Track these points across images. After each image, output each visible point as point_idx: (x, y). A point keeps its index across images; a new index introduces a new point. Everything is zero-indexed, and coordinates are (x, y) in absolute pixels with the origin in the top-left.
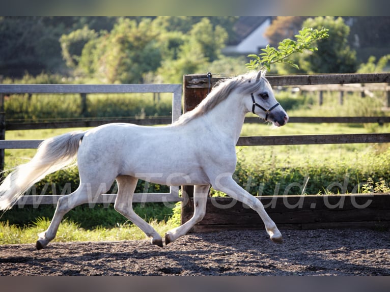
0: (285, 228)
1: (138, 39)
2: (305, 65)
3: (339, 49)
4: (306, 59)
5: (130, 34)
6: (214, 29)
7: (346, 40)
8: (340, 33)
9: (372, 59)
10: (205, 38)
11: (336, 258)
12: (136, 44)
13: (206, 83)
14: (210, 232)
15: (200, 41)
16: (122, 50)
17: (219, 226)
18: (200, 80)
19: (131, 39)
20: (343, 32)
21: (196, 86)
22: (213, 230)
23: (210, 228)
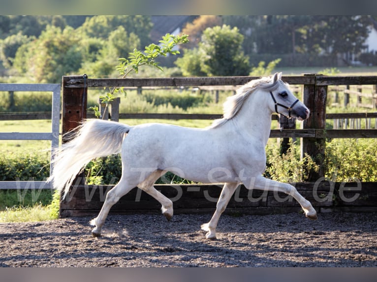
0: (152, 213)
1: (62, 43)
2: (205, 68)
3: (234, 55)
4: (206, 63)
5: (55, 40)
6: (128, 36)
7: (240, 47)
8: (236, 41)
9: (262, 63)
10: (120, 43)
11: (193, 241)
12: (60, 48)
13: (82, 83)
14: (85, 216)
15: (116, 46)
16: (48, 53)
17: (93, 211)
18: (77, 81)
19: (56, 44)
20: (238, 40)
21: (74, 86)
22: (87, 214)
23: (84, 212)
